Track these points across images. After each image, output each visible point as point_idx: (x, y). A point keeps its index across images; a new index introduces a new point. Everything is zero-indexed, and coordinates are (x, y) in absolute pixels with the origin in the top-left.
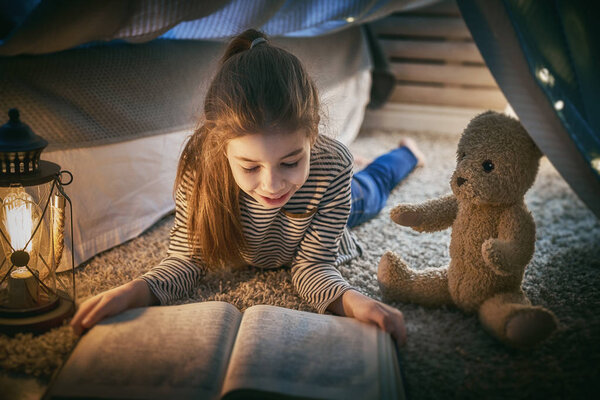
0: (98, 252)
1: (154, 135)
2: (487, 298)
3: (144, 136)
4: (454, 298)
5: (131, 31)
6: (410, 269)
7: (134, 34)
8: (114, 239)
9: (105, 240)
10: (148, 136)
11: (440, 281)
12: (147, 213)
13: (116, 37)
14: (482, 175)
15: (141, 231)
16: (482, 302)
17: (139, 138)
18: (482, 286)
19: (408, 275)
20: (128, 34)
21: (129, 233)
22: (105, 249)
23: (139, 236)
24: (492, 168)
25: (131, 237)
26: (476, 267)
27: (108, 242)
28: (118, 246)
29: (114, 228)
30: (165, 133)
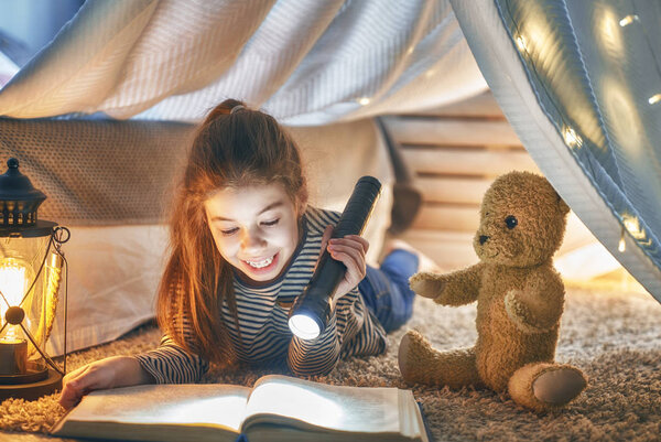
0: (76, 349)
1: (139, 224)
2: (516, 369)
3: (127, 224)
4: (482, 374)
5: (119, 101)
6: (433, 349)
7: (121, 105)
8: (91, 337)
9: (82, 337)
10: (132, 224)
11: (467, 358)
12: (125, 315)
13: (100, 109)
14: (505, 232)
15: (118, 335)
16: (511, 374)
17: (122, 225)
18: (510, 355)
19: (431, 355)
20: (114, 105)
21: (106, 335)
22: (82, 347)
23: (118, 339)
24: (516, 223)
25: (108, 340)
26: (503, 335)
27: (86, 339)
28: (96, 347)
29: (90, 325)
30: (149, 224)
